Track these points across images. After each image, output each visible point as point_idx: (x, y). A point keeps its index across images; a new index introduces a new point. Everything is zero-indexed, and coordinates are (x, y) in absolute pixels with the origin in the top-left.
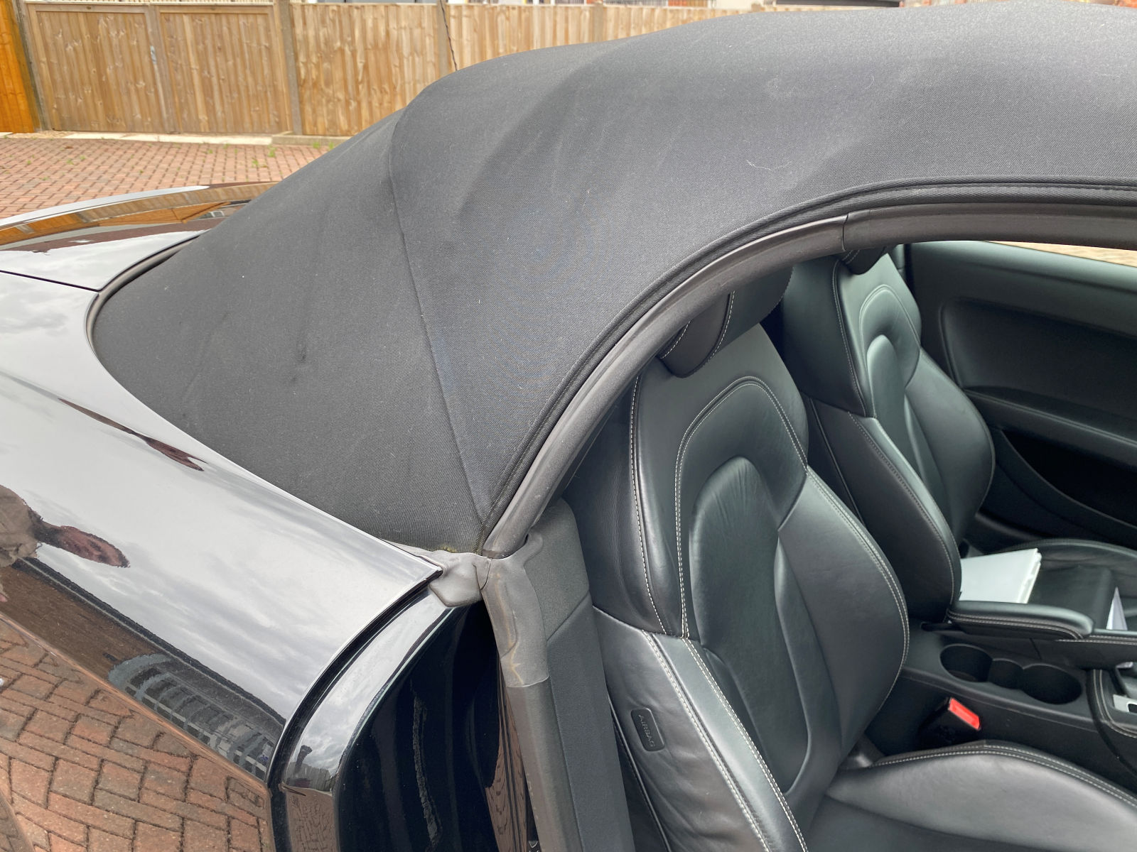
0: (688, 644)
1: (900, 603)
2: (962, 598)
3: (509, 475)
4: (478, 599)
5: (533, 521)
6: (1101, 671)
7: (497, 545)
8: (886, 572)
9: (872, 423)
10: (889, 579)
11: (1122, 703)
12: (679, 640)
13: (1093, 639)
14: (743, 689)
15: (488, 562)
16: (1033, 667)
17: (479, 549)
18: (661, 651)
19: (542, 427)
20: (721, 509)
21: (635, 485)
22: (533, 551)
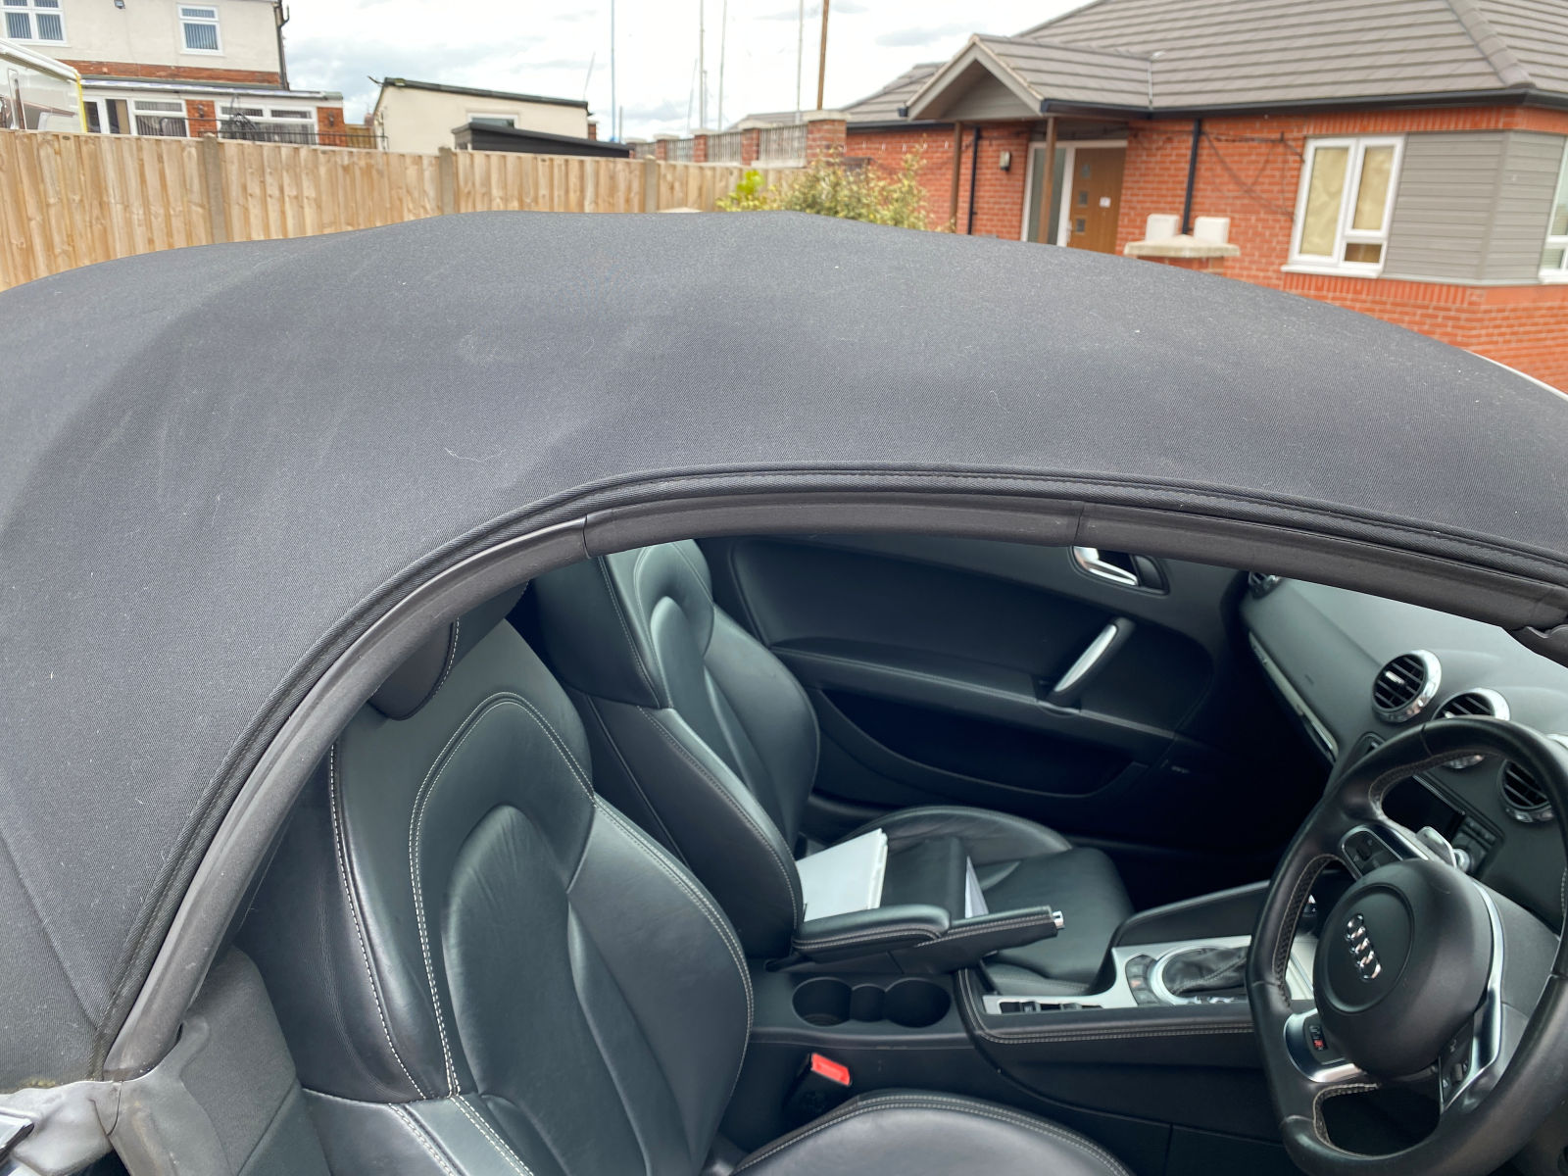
0: (461, 1102)
1: (734, 949)
2: (807, 918)
3: (137, 945)
4: (105, 1150)
5: (190, 1000)
6: (966, 971)
7: (129, 1057)
8: (711, 913)
9: (669, 716)
10: (717, 920)
11: (992, 1004)
12: (446, 1102)
13: (952, 934)
14: (549, 1132)
15: (115, 1089)
16: (894, 988)
17: (96, 1070)
18: (422, 1126)
19: (185, 859)
20: (483, 888)
21: (350, 894)
22: (194, 1049)
